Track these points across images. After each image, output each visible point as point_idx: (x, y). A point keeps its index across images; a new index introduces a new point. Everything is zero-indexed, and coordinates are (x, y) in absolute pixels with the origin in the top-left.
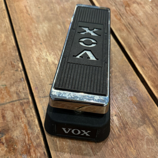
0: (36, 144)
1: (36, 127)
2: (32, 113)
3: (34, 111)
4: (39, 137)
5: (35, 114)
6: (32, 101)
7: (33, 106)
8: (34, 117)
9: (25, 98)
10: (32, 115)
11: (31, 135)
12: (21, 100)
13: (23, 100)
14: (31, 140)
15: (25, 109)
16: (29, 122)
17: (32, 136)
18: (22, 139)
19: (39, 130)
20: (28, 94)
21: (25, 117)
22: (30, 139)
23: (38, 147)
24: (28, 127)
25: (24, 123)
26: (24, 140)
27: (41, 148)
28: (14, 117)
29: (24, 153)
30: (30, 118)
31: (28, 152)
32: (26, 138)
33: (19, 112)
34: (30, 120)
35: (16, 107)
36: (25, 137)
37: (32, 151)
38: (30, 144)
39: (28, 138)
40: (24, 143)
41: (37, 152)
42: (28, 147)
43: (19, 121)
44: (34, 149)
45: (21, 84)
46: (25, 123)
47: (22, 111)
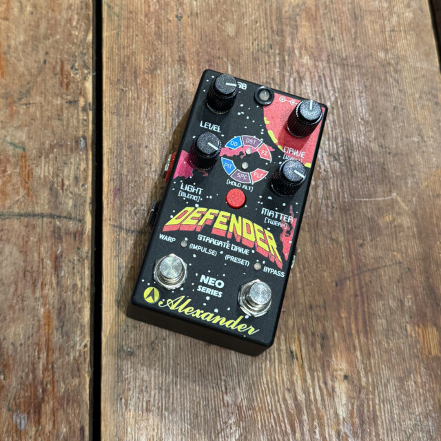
0: (64, 392)
1: (79, 332)
2: (81, 279)
3: (87, 272)
4: (79, 370)
5: (87, 282)
6: (90, 234)
7: (90, 255)
8: (81, 293)
9: (73, 215)
10: (79, 283)
11: (57, 354)
12: (59, 217)
13: (65, 221)
14: (53, 373)
15: (62, 256)
16: (63, 307)
17: (60, 358)
18: (27, 359)
19: (85, 346)
20: (85, 202)
21: (54, 285)
22: (50, 366)
23: (67, 404)
24: (55, 323)
25: (47, 306)
26: (33, 364)
27: (77, 411)
28: (21, 275)
29: (22, 408)
30: (69, 293)
31: (34, 408)
32: (39, 358)
33: (43, 260)
34: (68, 302)
35: (35, 240)
36: (36, 353)
37: (47, 408)
38: (47, 385)
39: (45, 361)
40: (31, 376)
41: (59, 419)
42: (37, 391)
43: (34, 292)
44: (54, 403)
45: (72, 160)
46: (51, 308)
47: (51, 261)
